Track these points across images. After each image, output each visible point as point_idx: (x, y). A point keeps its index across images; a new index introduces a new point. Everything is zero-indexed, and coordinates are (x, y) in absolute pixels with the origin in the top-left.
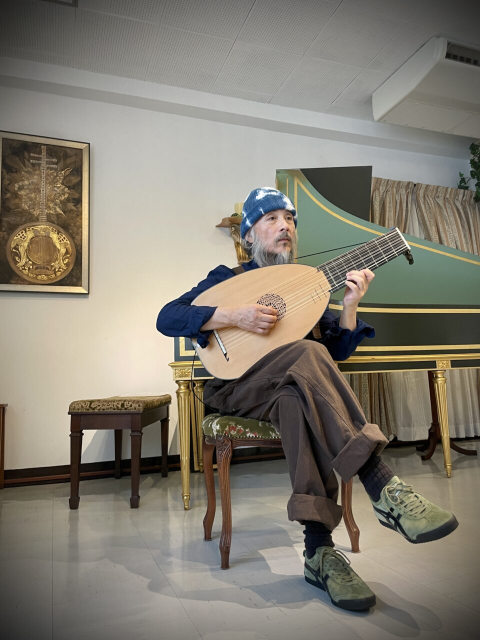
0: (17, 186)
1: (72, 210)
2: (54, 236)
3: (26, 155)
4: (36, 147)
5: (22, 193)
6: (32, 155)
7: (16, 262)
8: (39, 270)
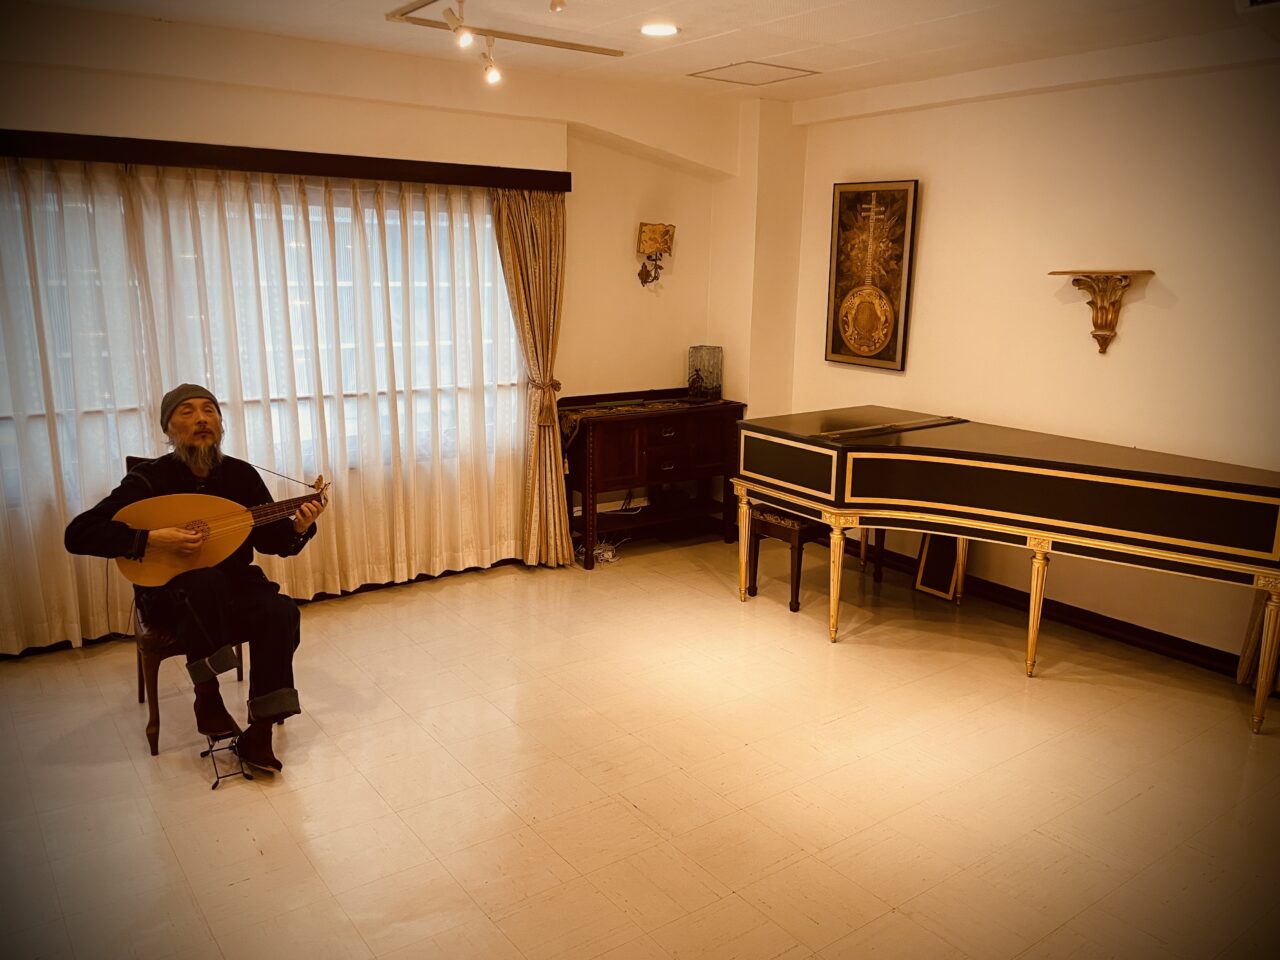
0: (849, 246)
1: (894, 270)
2: (877, 302)
3: (858, 206)
4: (868, 194)
5: (853, 253)
6: (864, 206)
7: (846, 332)
8: (862, 341)
